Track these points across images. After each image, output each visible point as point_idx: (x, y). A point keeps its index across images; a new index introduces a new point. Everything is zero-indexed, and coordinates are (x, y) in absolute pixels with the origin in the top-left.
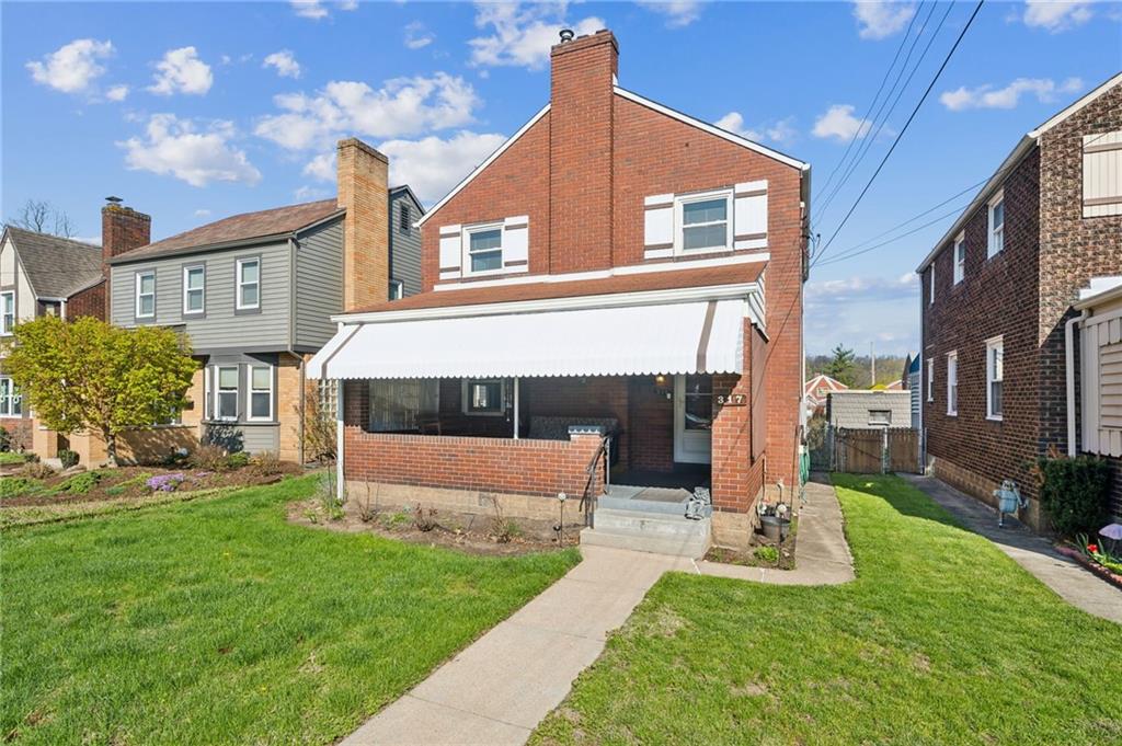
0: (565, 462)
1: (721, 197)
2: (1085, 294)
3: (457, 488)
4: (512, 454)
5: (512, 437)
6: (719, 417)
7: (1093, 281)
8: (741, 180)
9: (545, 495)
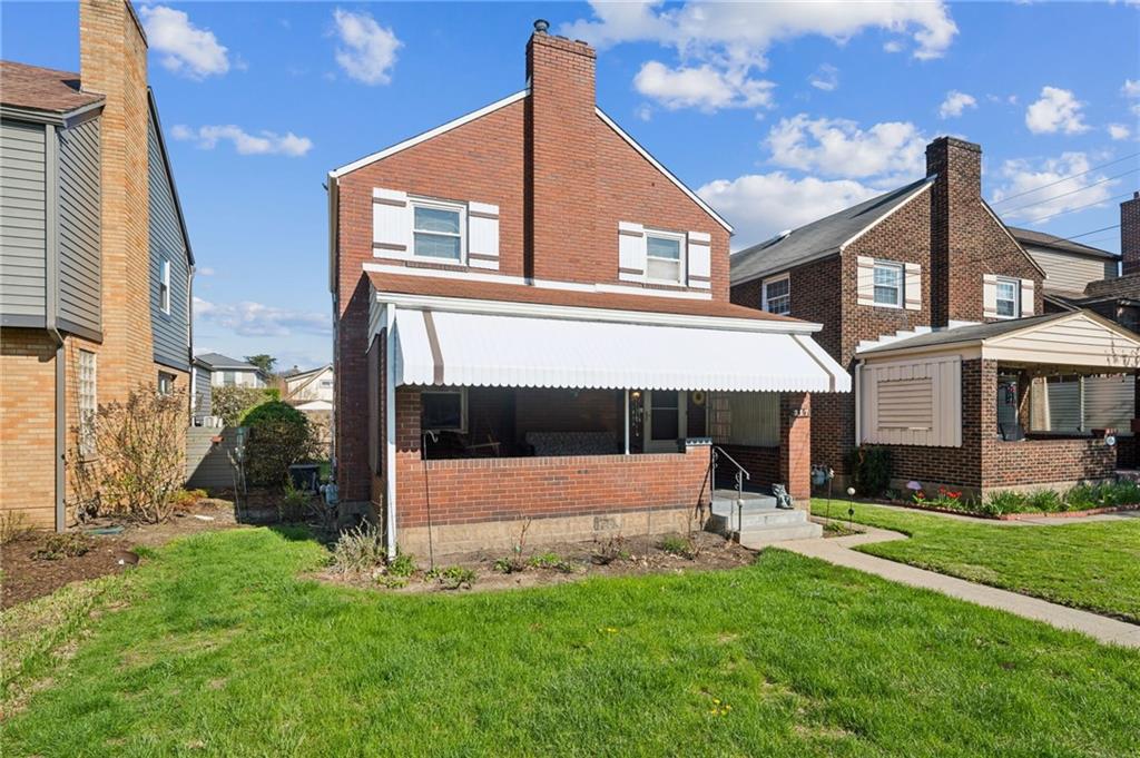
0: (681, 473)
1: (677, 239)
6: (794, 425)
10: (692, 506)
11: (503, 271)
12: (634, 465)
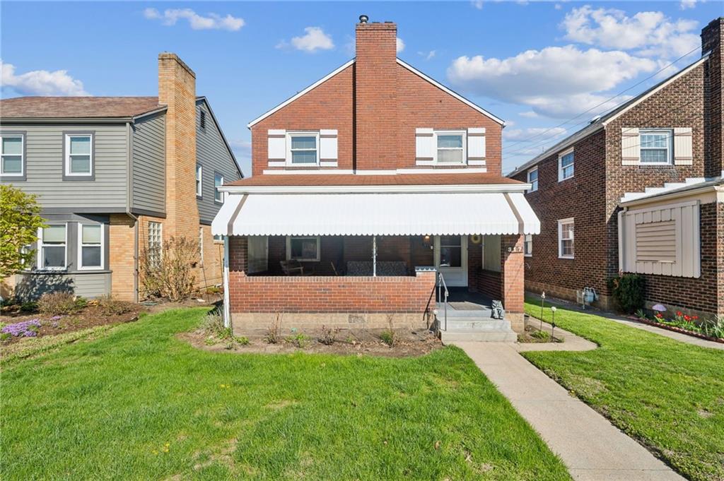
0: (413, 290)
1: (460, 134)
2: (623, 200)
3: (331, 312)
4: (374, 287)
5: (373, 275)
6: (508, 259)
7: (626, 194)
8: (471, 126)
9: (398, 312)
10: (421, 312)
11: (341, 167)
12: (376, 283)
